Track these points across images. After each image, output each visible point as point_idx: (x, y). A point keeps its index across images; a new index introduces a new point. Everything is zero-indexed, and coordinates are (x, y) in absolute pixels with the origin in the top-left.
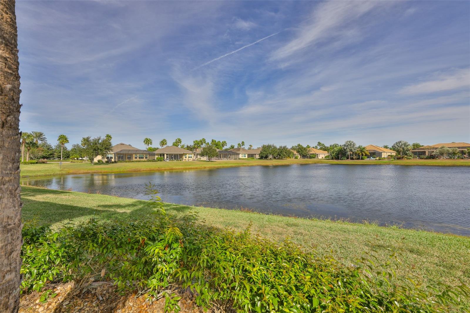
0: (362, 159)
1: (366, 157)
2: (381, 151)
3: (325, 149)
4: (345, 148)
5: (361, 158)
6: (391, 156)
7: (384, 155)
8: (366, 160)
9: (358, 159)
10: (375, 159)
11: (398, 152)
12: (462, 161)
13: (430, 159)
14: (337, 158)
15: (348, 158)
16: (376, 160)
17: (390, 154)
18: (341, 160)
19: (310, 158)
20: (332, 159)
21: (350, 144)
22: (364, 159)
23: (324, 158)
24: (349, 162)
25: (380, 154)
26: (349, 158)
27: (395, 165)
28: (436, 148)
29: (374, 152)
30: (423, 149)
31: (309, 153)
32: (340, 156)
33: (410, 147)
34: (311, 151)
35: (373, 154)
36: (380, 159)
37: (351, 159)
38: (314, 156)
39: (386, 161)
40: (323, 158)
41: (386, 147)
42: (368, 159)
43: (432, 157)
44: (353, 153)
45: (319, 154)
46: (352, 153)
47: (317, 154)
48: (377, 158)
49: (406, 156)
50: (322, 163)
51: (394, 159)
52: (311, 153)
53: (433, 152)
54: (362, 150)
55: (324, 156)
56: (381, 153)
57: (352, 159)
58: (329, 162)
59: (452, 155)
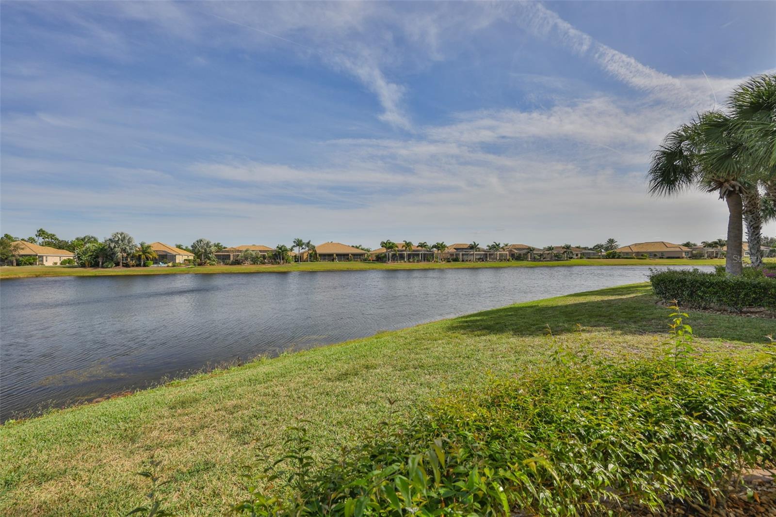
0: (145, 265)
1: (152, 262)
2: (174, 253)
3: (61, 246)
4: (112, 245)
5: (142, 263)
6: (189, 261)
7: (179, 259)
8: (152, 268)
9: (138, 265)
10: (166, 265)
11: (198, 255)
12: (264, 266)
13: (235, 264)
14: (95, 265)
15: (117, 264)
16: (168, 266)
17: (186, 258)
18: (103, 267)
19: (18, 265)
20: (83, 265)
21: (123, 239)
22: (148, 266)
23: (58, 264)
24: (121, 271)
25: (173, 258)
26: (121, 264)
27: (196, 274)
28: (241, 251)
29: (164, 253)
30: (228, 251)
31: (16, 253)
32: (100, 260)
33: (213, 249)
34: (23, 249)
35: (165, 257)
36: (174, 266)
37: (123, 266)
38: (31, 260)
39: (183, 268)
40: (56, 263)
41: (179, 247)
42: (156, 265)
43: (237, 262)
44: (128, 255)
45: (47, 257)
46: (125, 255)
47: (40, 257)
48: (170, 264)
49: (208, 261)
50: (56, 274)
51: (195, 265)
52: (22, 252)
53: (238, 255)
54: (145, 250)
55: (58, 260)
56: (175, 256)
57: (126, 265)
58: (77, 272)
59: (255, 261)
